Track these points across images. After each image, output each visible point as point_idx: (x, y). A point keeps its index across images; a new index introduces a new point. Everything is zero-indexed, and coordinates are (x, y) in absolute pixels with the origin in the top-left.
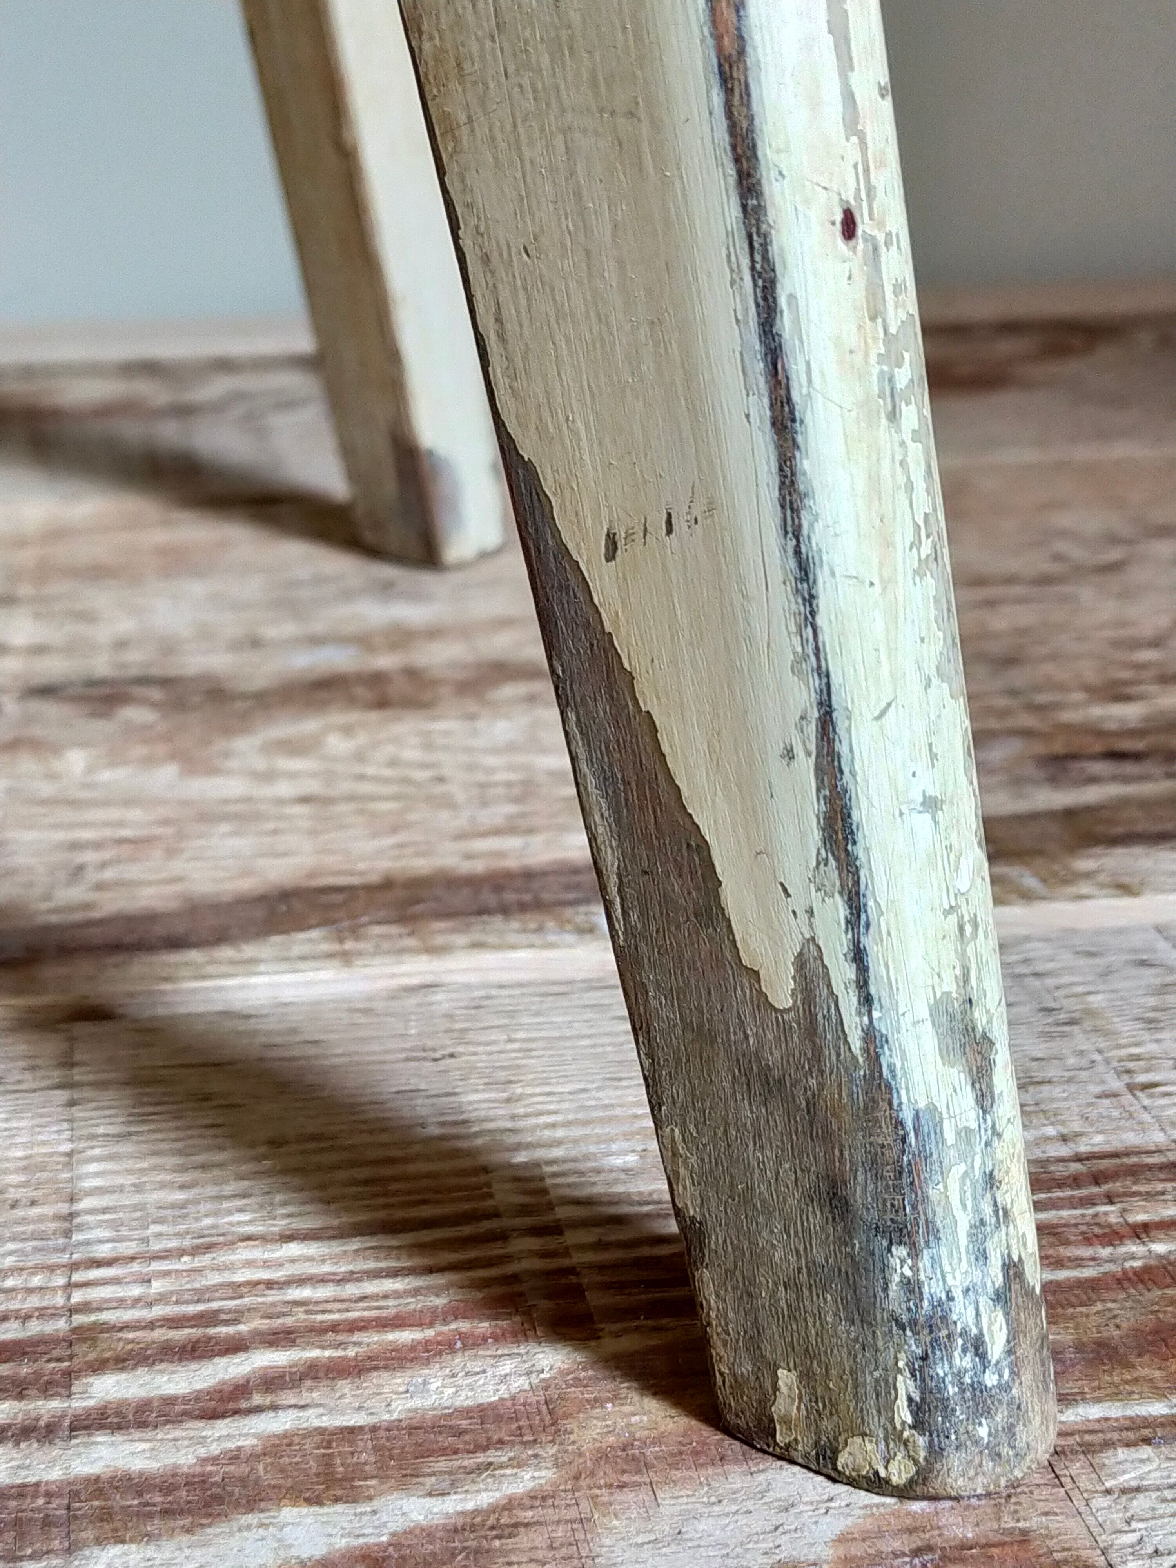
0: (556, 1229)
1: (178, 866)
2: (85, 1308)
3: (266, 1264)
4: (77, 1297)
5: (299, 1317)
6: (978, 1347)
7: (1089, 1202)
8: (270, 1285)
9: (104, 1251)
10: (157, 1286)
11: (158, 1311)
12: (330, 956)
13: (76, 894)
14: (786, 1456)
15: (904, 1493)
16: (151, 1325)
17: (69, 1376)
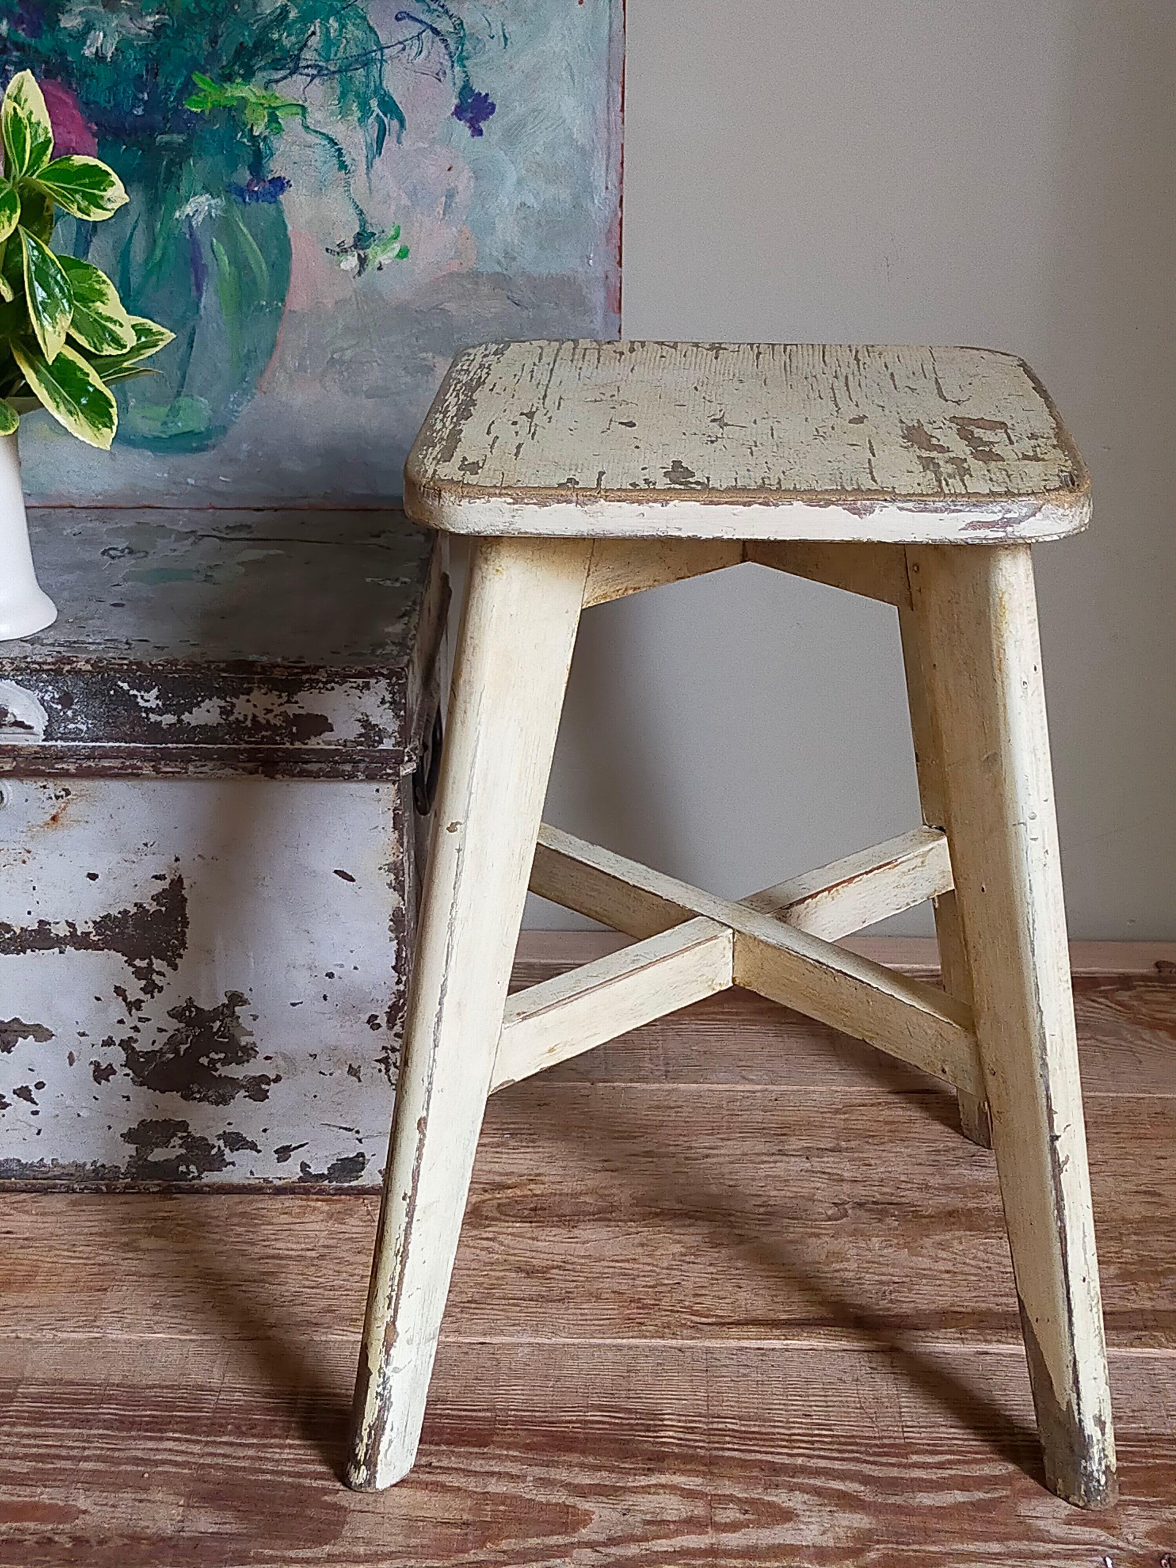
0: (1014, 1434)
1: (912, 1296)
2: (908, 1438)
3: (947, 1433)
4: (906, 1435)
5: (955, 1448)
6: (1098, 1481)
7: (1145, 1447)
8: (949, 1438)
9: (909, 1423)
10: (923, 1435)
11: (925, 1441)
12: (958, 1339)
13: (884, 1303)
14: (1059, 1496)
15: (1082, 1508)
16: (923, 1444)
17: (907, 1454)
